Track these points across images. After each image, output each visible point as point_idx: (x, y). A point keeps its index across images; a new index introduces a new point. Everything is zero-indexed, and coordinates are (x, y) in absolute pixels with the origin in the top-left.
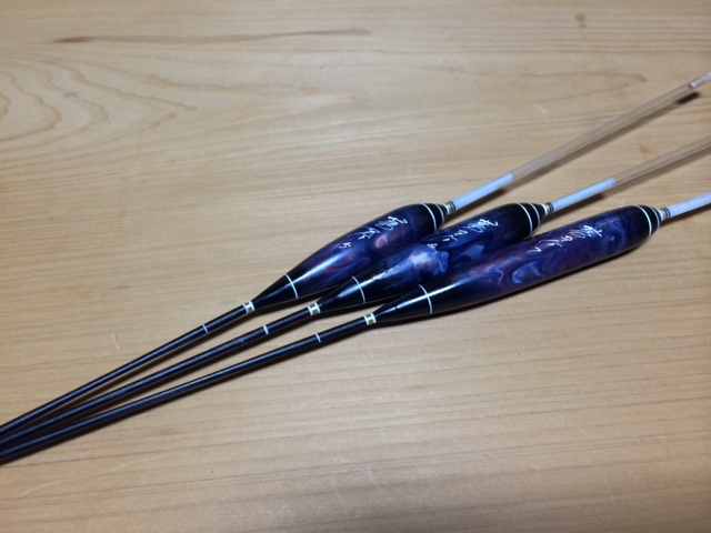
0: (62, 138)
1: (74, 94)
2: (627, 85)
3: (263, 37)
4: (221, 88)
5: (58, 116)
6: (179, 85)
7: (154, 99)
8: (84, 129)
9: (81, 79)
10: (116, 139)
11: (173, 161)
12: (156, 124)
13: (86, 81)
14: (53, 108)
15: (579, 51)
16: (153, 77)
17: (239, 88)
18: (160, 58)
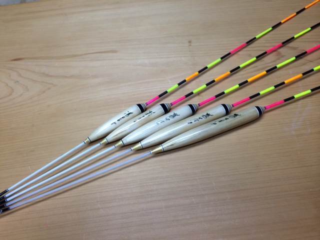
0: (14, 99)
1: (18, 82)
3: (81, 55)
4: (66, 77)
5: (13, 91)
6: (52, 76)
7: (44, 82)
8: (21, 95)
9: (20, 75)
10: (31, 99)
11: (49, 106)
12: (44, 92)
13: (22, 76)
14: (11, 88)
16: (44, 73)
17: (72, 77)
18: (46, 66)
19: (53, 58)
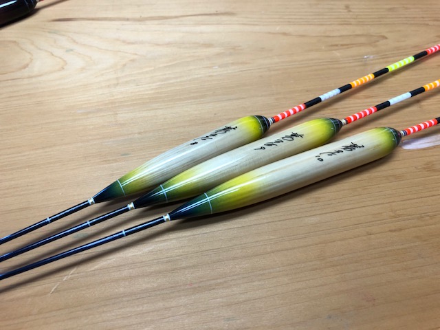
1: (72, 50)
2: (378, 41)
3: (176, 17)
5: (65, 61)
6: (133, 43)
8: (83, 69)
9: (74, 41)
10: (102, 75)
12: (125, 65)
13: (77, 43)
14: (60, 58)
15: (351, 24)
16: (118, 40)
17: (168, 44)
18: (118, 29)
19: (128, 20)
